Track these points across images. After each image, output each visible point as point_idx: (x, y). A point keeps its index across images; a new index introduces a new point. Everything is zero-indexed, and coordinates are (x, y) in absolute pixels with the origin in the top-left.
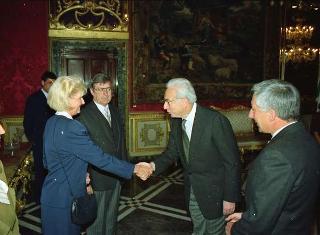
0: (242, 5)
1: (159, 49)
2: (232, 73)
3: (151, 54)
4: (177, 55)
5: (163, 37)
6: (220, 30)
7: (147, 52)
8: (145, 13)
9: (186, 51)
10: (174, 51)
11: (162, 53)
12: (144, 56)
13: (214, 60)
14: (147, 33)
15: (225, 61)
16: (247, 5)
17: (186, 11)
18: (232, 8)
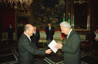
0: (59, 4)
1: (36, 17)
2: (56, 22)
3: (35, 18)
4: (41, 18)
5: (38, 14)
6: (52, 11)
7: (34, 18)
8: (34, 9)
9: (43, 17)
10: (40, 17)
11: (37, 18)
12: (33, 19)
13: (51, 19)
14: (34, 13)
15: (54, 19)
16: (60, 4)
17: (43, 7)
18: (56, 5)
